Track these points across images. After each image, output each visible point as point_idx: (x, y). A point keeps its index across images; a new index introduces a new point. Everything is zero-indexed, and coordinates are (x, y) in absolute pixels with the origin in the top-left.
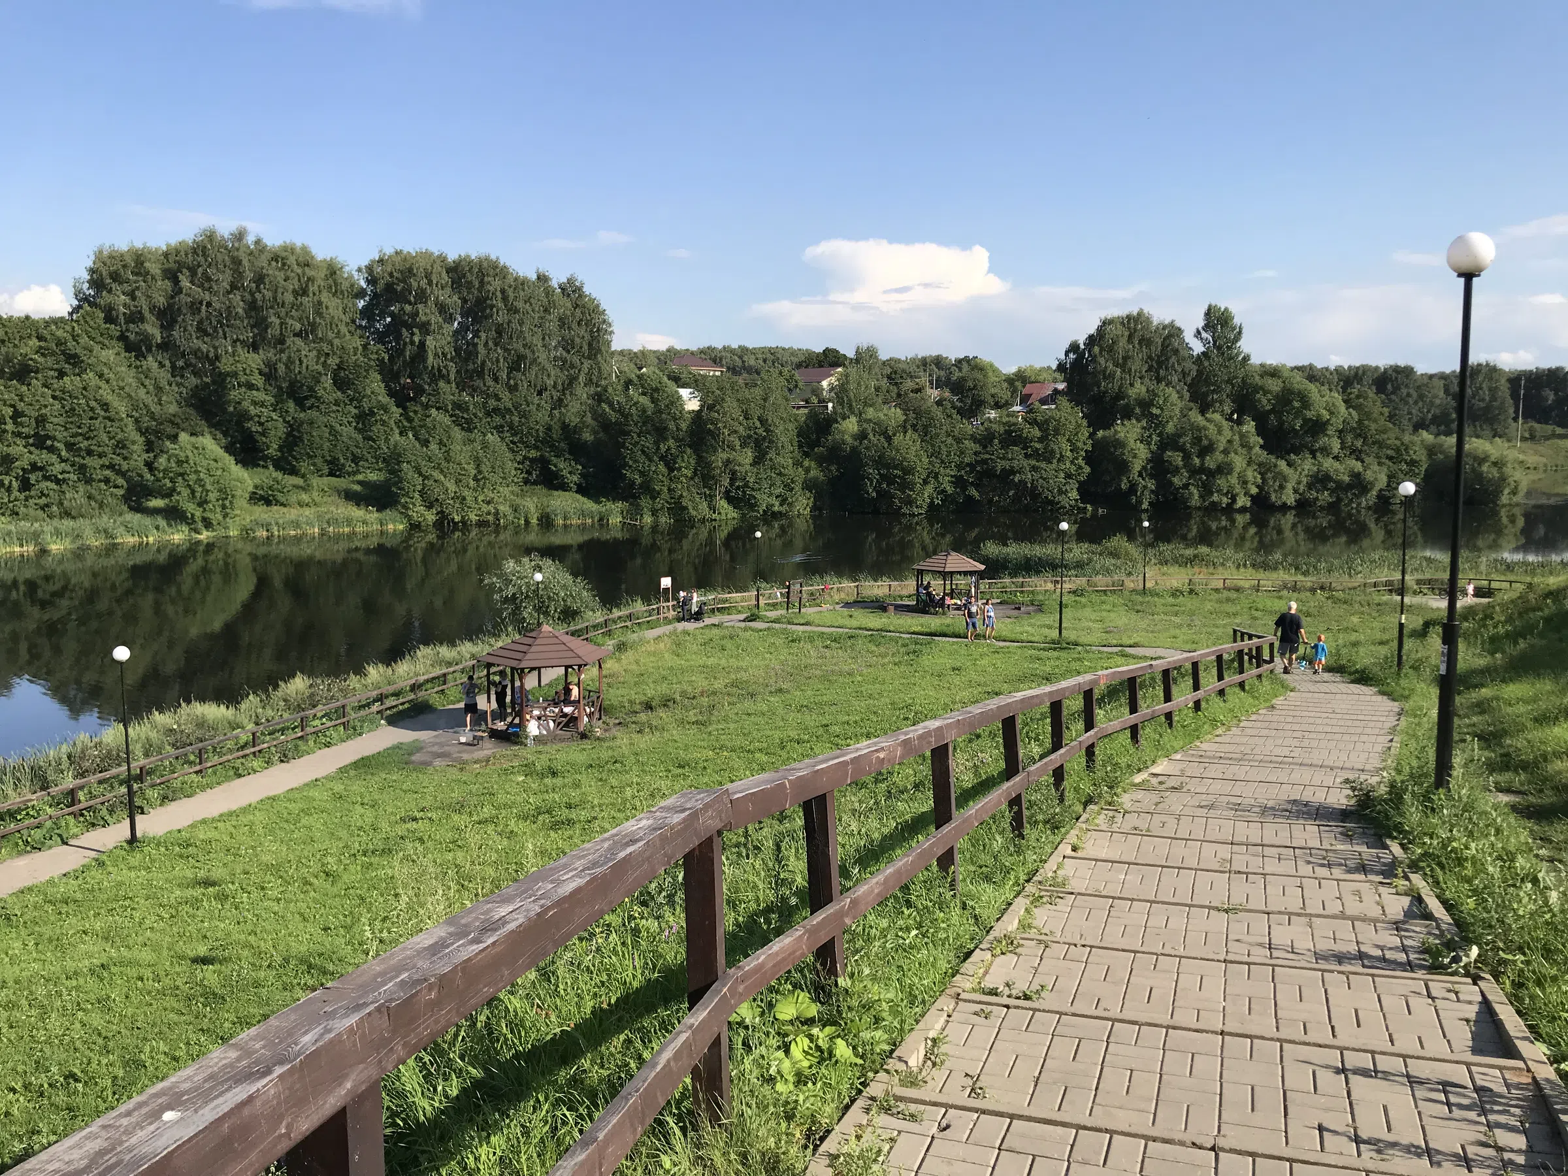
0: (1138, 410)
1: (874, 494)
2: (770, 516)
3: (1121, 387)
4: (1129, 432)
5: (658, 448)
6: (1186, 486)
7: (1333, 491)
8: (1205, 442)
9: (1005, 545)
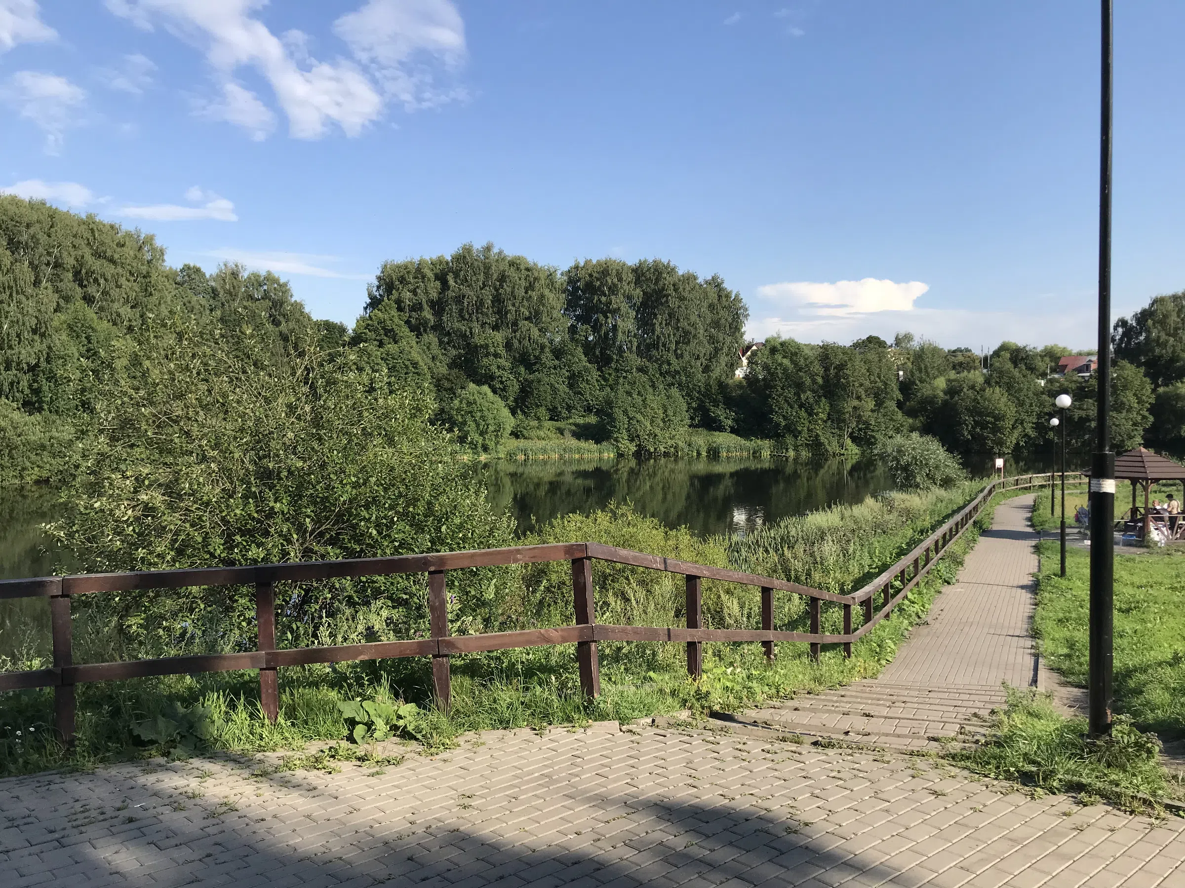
1: (969, 437)
3: (1174, 352)
5: (799, 399)
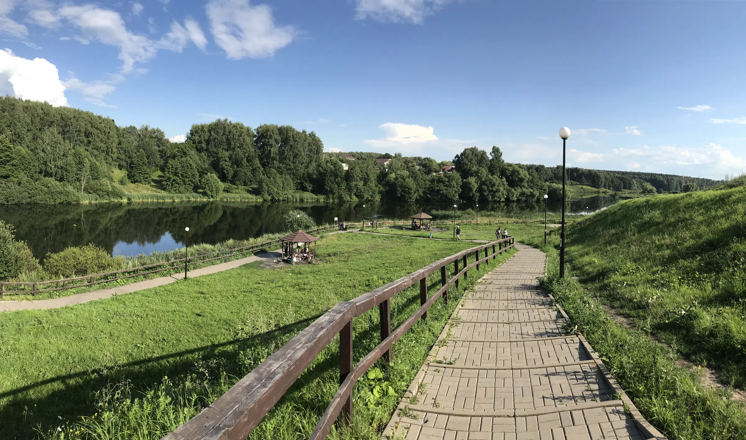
0: (474, 174)
1: (400, 195)
2: (368, 201)
3: (470, 167)
4: (472, 180)
5: (335, 180)
6: (488, 195)
7: (526, 197)
8: (493, 183)
9: (438, 211)
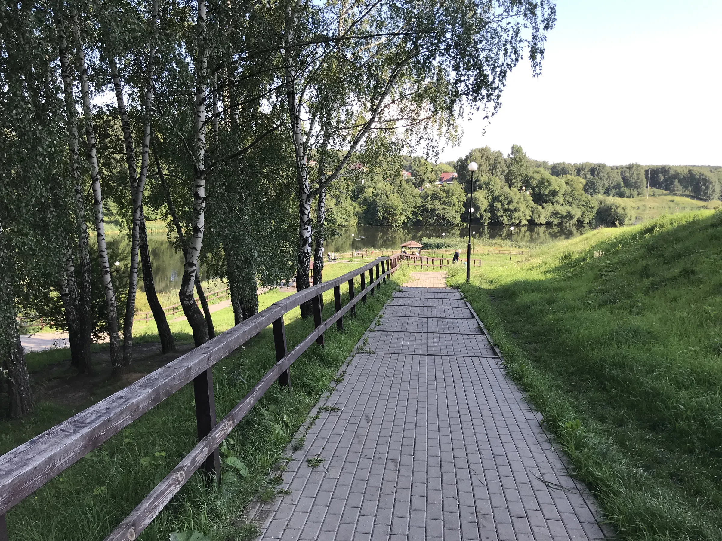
0: (484, 186)
1: (381, 218)
3: (478, 177)
4: (480, 195)
6: (502, 216)
7: (560, 218)
8: (510, 199)
9: (431, 238)
